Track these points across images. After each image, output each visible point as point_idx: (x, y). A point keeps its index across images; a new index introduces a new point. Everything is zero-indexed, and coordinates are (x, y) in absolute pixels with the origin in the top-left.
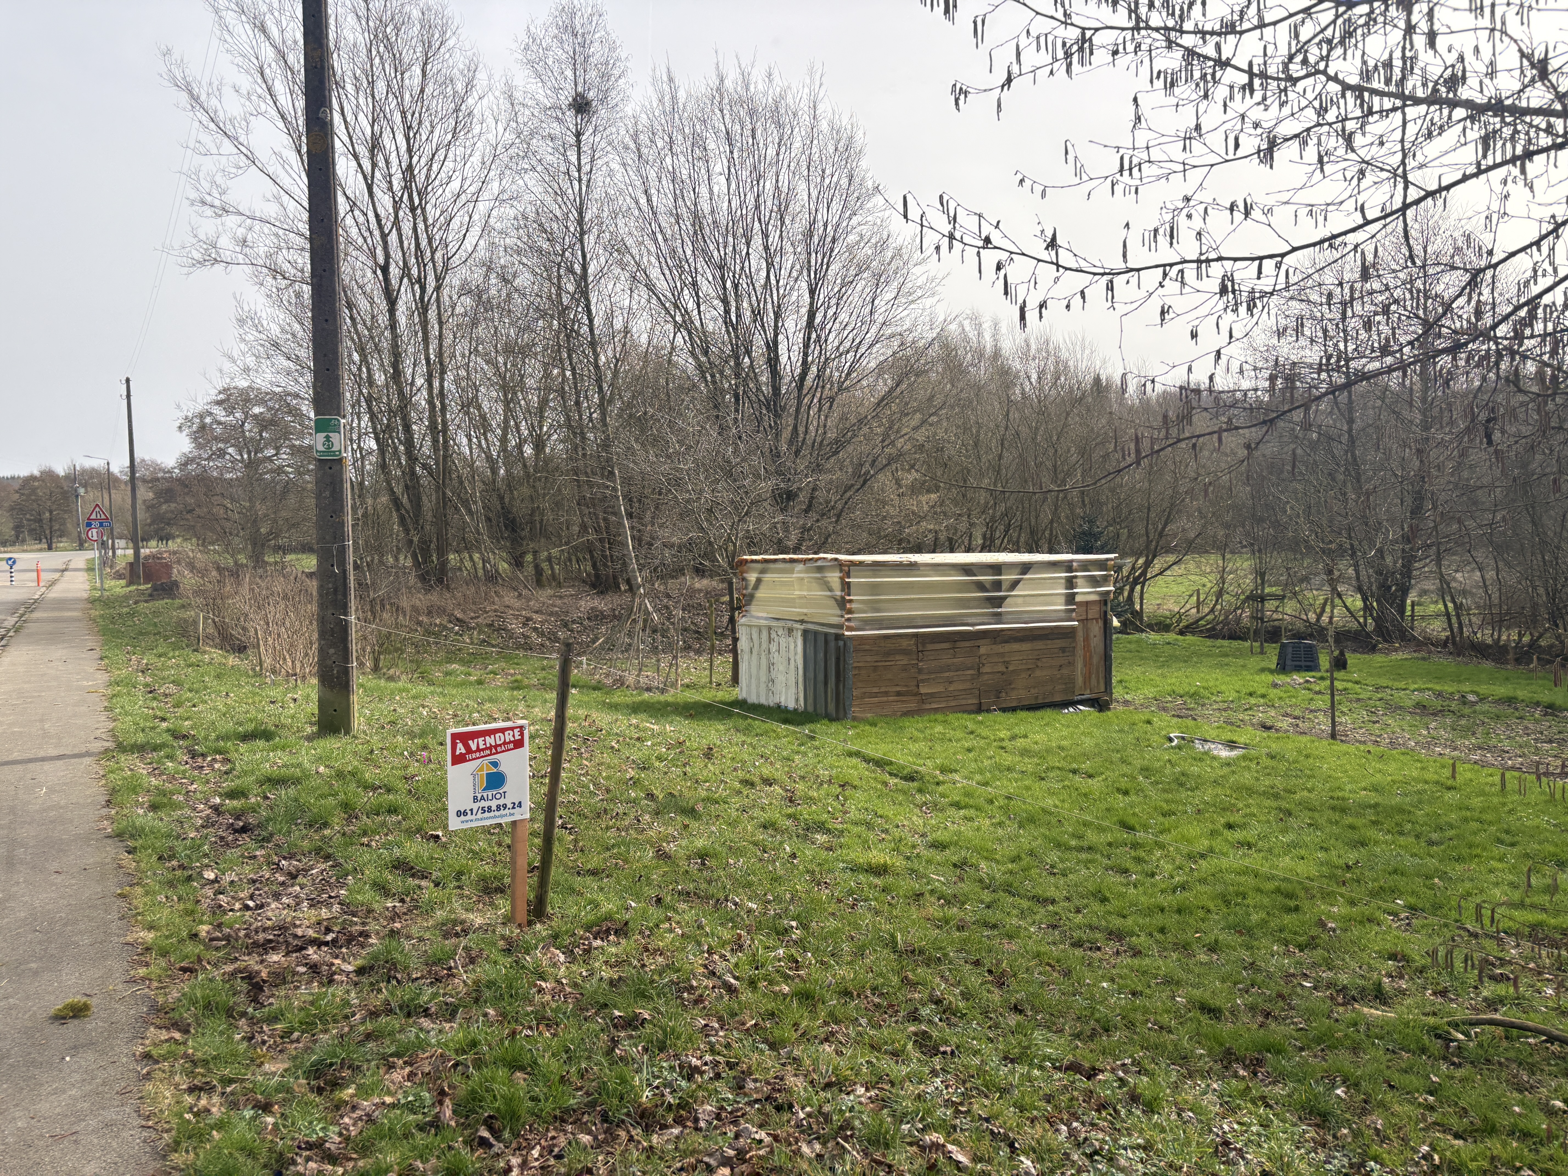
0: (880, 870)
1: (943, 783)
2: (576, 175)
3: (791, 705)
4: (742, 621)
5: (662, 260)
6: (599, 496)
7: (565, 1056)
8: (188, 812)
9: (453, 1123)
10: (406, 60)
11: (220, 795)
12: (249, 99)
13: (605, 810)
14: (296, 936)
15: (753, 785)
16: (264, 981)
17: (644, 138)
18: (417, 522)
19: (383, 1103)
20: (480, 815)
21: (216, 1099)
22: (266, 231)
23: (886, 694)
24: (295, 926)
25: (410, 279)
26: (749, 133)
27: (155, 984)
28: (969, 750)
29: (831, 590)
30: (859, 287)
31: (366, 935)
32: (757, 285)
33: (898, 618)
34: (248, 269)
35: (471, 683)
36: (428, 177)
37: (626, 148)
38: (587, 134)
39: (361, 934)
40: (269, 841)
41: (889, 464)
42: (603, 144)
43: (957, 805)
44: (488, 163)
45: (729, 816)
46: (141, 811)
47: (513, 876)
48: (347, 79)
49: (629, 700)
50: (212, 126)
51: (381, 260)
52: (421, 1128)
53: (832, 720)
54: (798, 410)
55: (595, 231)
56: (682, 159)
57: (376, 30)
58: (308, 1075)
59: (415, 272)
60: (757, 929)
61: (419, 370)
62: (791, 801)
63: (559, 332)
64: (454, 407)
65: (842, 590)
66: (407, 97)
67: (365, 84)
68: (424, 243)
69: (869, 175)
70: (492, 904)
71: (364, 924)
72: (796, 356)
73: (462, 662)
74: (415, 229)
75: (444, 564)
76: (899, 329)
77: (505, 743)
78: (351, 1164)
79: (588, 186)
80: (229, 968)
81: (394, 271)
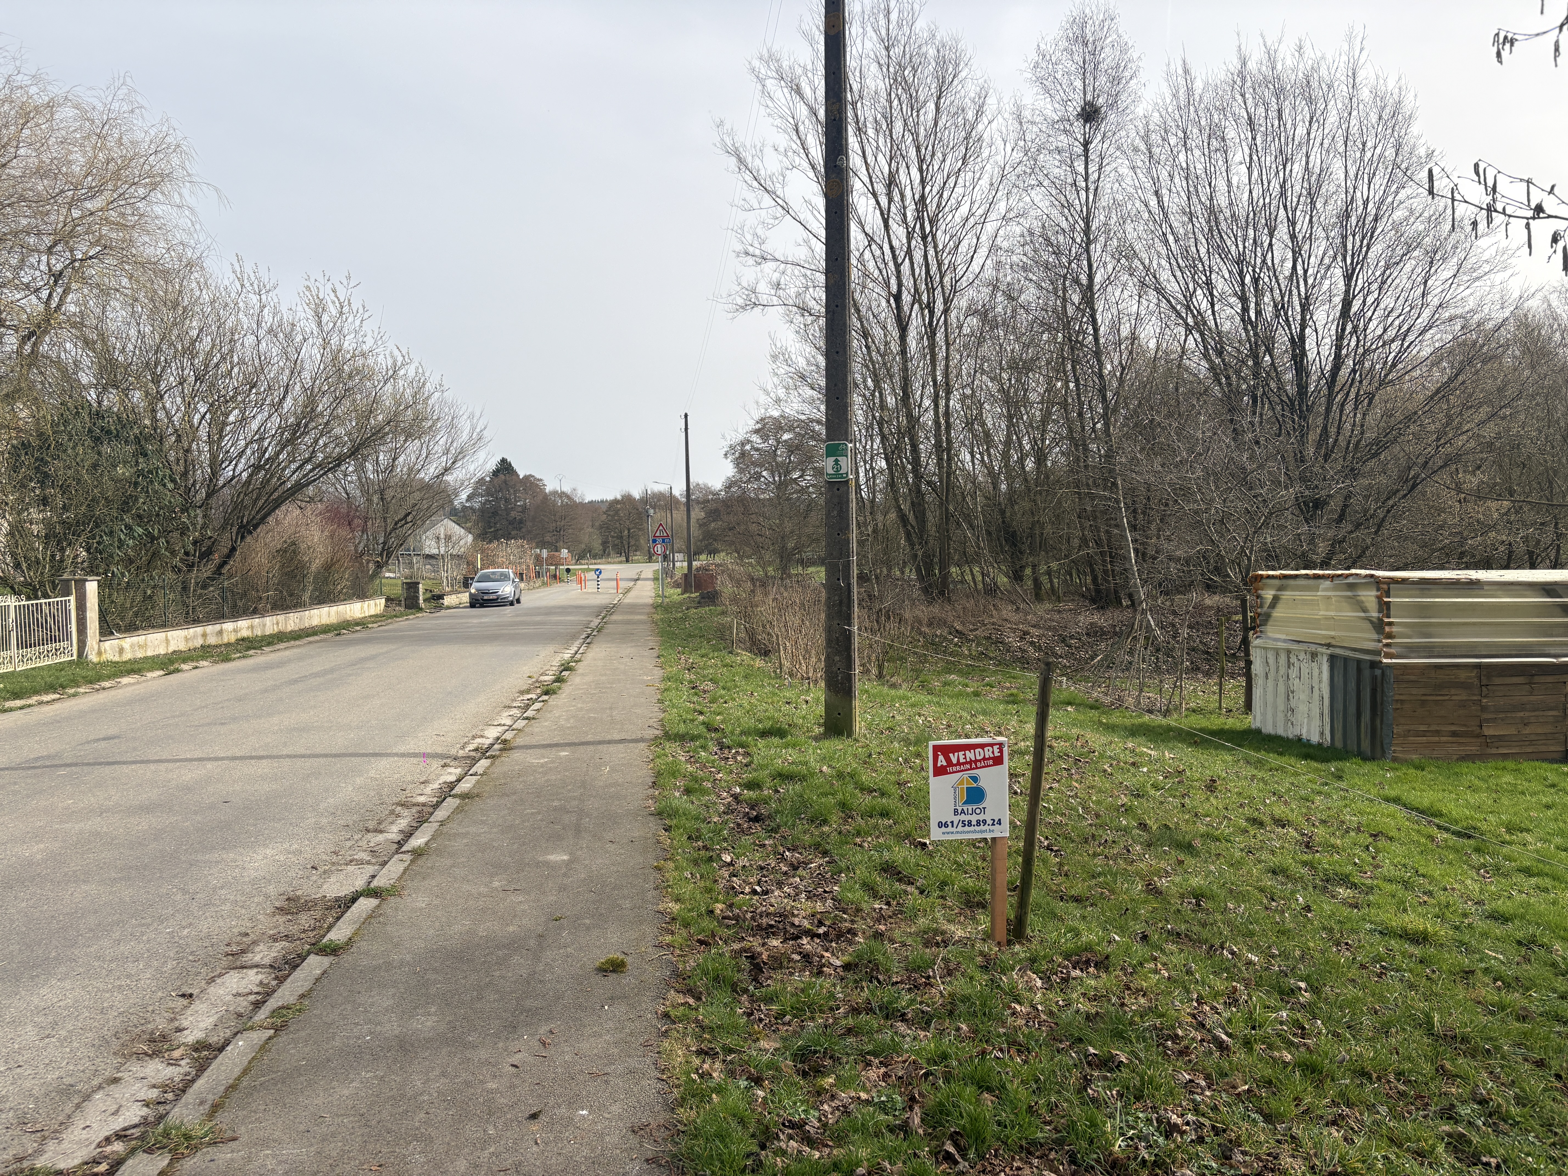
0: (1419, 938)
1: (1510, 843)
2: (1084, 184)
3: (1315, 739)
4: (1256, 643)
5: (1173, 261)
6: (1102, 508)
7: (1035, 1086)
8: (713, 797)
9: (921, 1131)
10: (922, 98)
11: (740, 785)
12: (786, 155)
13: (1093, 836)
14: (793, 924)
15: (1261, 824)
16: (765, 963)
17: (1155, 138)
18: (921, 537)
19: (859, 1098)
20: (960, 828)
21: (718, 1065)
22: (797, 273)
23: (1437, 733)
24: (793, 915)
25: (920, 305)
26: (1275, 114)
27: (678, 952)
28: (1548, 807)
29: (1365, 610)
30: (1408, 268)
31: (852, 932)
32: (1281, 277)
33: (1454, 646)
34: (781, 309)
35: (968, 694)
36: (938, 206)
37: (1136, 150)
38: (1095, 142)
39: (849, 931)
40: (776, 833)
41: (1445, 465)
42: (1112, 150)
43: (1528, 872)
44: (996, 185)
45: (1232, 856)
46: (677, 794)
47: (993, 894)
48: (869, 125)
49: (1127, 722)
50: (755, 184)
51: (894, 289)
52: (891, 1129)
53: (1365, 759)
54: (1328, 410)
55: (1102, 239)
56: (1197, 153)
57: (896, 73)
58: (794, 1057)
59: (925, 298)
60: (1258, 985)
61: (927, 392)
62: (1307, 847)
63: (1063, 344)
64: (958, 424)
65: (1380, 611)
66: (922, 132)
67: (884, 127)
68: (934, 269)
69: (1422, 141)
70: (973, 918)
71: (853, 922)
72: (1327, 350)
73: (961, 673)
74: (926, 257)
75: (945, 576)
76: (1459, 311)
77: (984, 759)
78: (827, 1150)
79: (1095, 195)
80: (736, 946)
81: (906, 298)
